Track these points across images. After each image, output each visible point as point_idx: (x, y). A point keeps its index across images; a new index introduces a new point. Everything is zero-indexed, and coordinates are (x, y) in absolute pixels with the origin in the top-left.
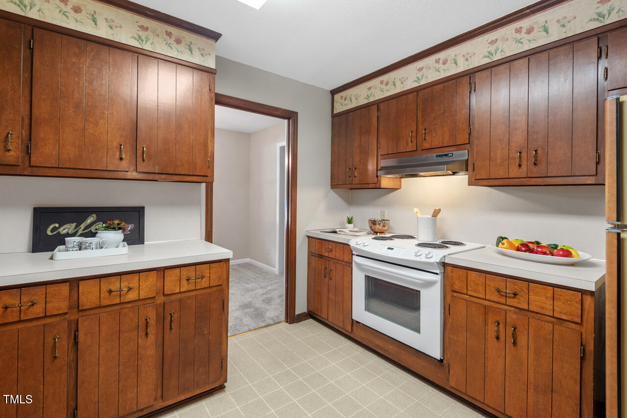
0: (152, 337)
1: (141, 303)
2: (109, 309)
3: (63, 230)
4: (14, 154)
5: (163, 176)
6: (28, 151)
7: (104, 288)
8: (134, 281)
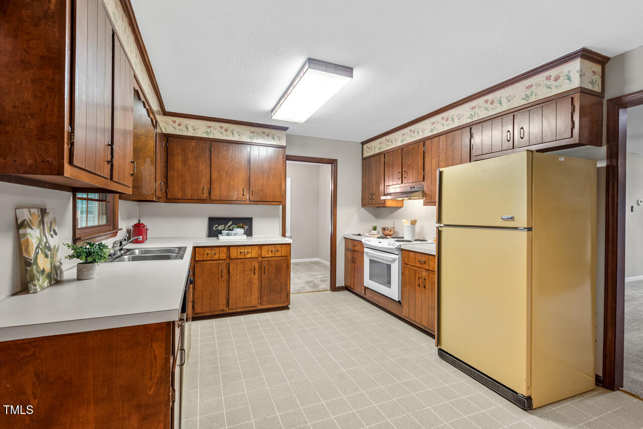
0: (256, 275)
1: (252, 259)
2: (240, 260)
3: (219, 228)
4: (205, 195)
5: (261, 203)
6: (210, 193)
7: (239, 251)
8: (249, 249)
